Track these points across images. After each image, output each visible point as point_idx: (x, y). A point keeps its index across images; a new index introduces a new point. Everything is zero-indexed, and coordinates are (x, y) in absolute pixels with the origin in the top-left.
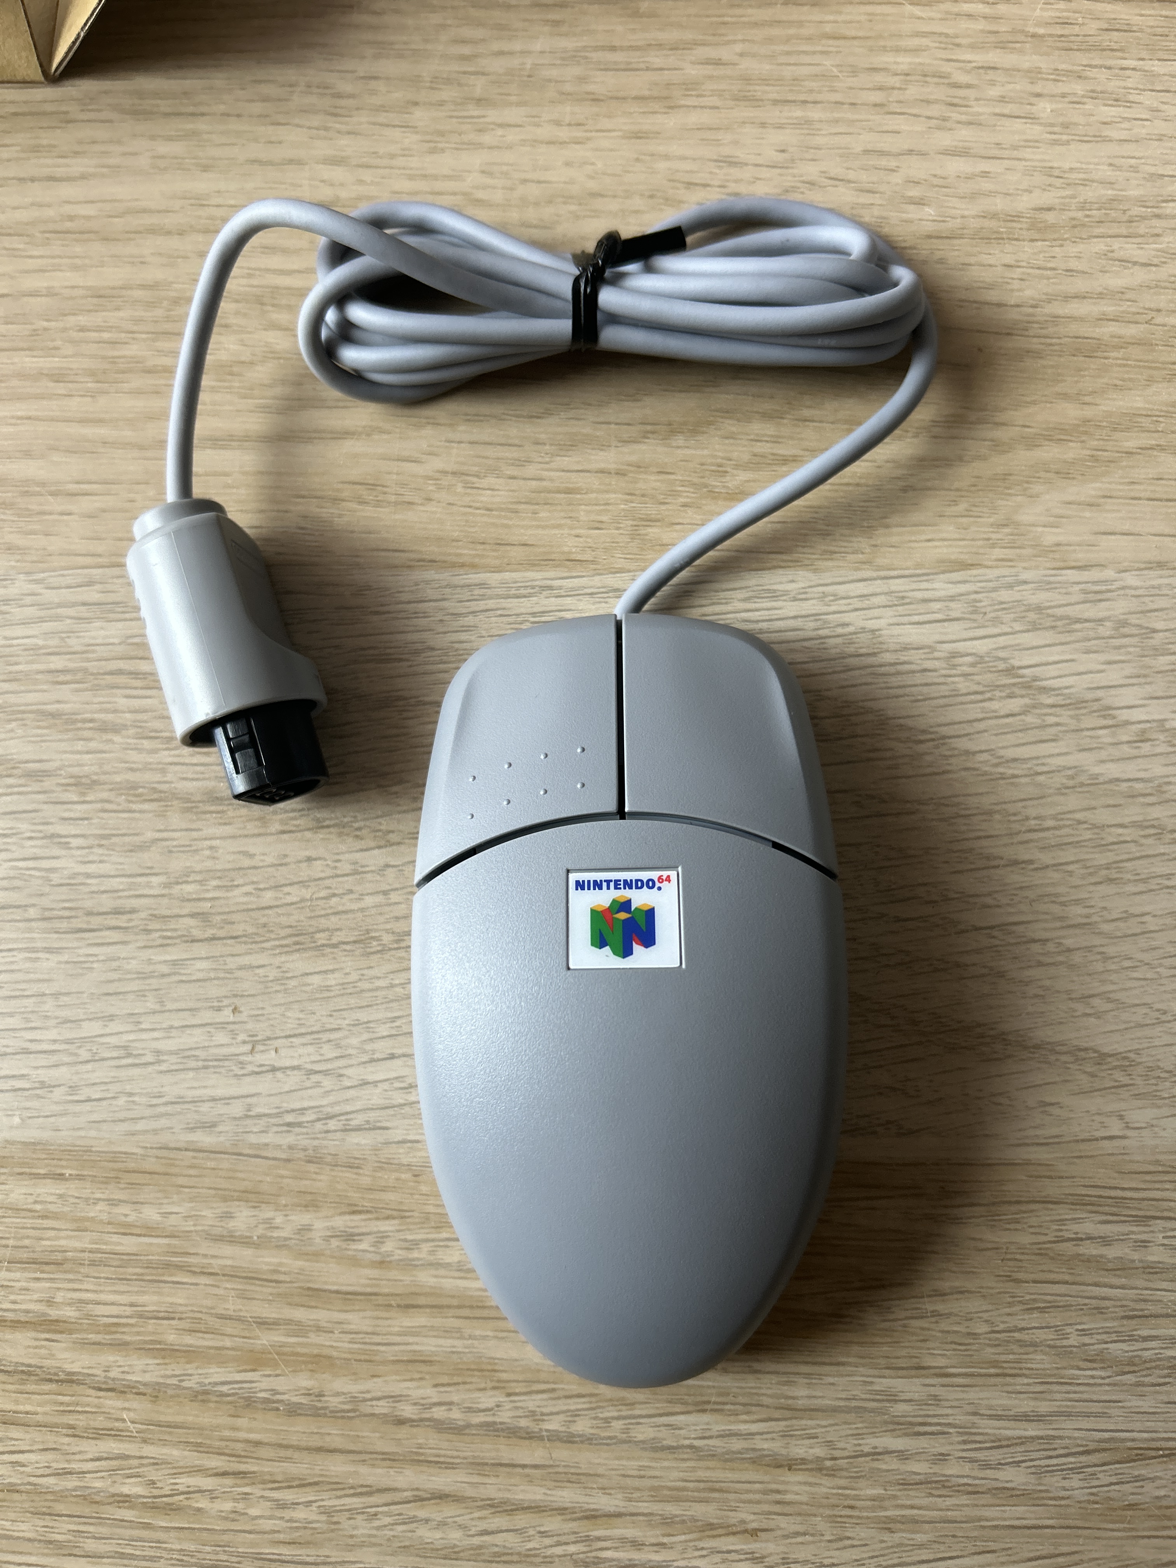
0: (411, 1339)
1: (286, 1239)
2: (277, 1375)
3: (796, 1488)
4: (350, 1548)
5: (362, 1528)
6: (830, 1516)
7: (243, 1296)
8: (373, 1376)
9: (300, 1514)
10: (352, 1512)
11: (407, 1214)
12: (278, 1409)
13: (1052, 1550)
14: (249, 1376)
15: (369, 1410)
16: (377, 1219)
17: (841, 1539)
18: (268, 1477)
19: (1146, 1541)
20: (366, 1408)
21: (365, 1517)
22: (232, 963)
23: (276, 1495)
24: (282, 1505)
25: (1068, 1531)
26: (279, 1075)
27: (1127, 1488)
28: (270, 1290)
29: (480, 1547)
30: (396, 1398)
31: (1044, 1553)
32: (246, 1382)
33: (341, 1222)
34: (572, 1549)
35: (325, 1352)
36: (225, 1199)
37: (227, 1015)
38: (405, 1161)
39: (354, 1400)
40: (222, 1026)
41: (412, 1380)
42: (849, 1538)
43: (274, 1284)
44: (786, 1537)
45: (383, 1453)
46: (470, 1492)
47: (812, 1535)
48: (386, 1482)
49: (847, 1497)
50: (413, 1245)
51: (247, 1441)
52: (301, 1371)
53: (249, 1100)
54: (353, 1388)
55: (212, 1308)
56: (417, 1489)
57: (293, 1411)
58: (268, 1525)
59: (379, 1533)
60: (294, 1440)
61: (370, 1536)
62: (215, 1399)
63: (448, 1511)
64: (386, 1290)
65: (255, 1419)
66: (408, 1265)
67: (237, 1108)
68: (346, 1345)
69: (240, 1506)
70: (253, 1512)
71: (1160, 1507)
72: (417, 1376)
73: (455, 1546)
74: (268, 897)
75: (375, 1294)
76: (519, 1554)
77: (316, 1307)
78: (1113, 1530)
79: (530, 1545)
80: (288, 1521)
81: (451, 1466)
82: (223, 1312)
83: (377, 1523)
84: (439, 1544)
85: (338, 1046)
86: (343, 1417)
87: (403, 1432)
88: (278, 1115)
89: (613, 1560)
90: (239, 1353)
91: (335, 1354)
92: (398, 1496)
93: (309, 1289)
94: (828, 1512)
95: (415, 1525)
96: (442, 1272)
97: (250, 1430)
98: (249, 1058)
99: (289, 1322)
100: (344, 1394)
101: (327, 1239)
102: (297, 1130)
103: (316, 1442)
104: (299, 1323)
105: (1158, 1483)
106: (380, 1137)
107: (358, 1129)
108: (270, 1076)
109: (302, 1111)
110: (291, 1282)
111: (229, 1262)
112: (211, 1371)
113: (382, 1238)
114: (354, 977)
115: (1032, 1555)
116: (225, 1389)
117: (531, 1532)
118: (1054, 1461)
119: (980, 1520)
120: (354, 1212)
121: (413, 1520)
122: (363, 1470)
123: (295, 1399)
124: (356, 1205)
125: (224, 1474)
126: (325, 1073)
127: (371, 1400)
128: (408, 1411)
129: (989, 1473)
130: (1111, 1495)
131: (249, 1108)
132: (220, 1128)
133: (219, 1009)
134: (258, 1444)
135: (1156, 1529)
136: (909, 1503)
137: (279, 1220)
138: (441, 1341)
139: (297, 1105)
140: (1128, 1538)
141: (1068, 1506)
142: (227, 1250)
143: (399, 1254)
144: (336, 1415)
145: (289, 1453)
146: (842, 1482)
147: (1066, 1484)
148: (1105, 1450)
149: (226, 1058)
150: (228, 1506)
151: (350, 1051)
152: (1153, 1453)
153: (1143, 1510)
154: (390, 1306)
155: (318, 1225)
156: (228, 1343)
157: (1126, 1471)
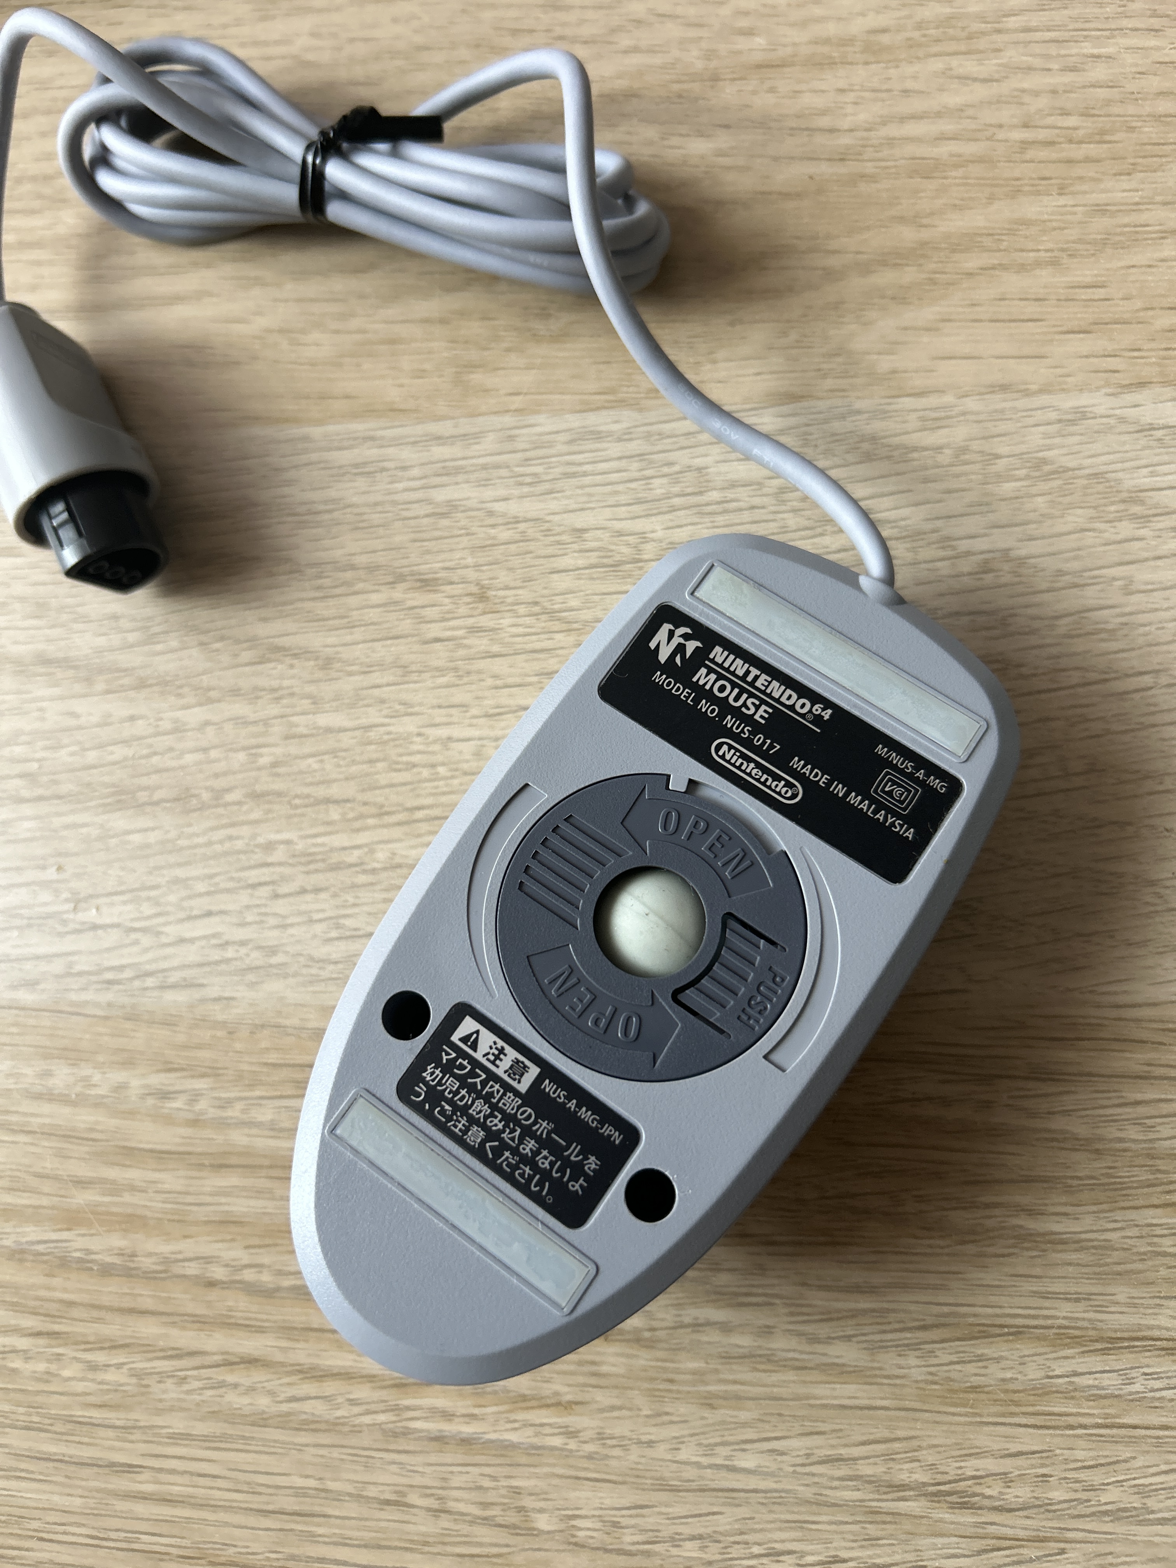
0: (223, 1200)
1: (103, 1097)
2: (92, 1235)
3: (612, 1359)
4: (159, 1412)
5: (171, 1392)
6: (649, 1390)
7: (62, 1155)
8: (185, 1237)
9: (111, 1376)
10: (162, 1376)
11: (221, 1072)
12: (92, 1269)
13: (886, 1434)
14: (65, 1235)
15: (181, 1271)
16: (193, 1077)
17: (659, 1415)
18: (80, 1339)
19: (992, 1428)
20: (177, 1269)
21: (174, 1380)
22: (57, 822)
23: (88, 1356)
24: (93, 1367)
25: (903, 1413)
26: (100, 932)
27: (970, 1368)
28: (86, 1149)
29: (288, 1414)
30: (208, 1260)
31: (878, 1436)
32: (61, 1241)
33: (157, 1080)
34: (382, 1418)
35: (139, 1212)
36: (46, 1057)
37: (51, 874)
38: (220, 1017)
39: (166, 1261)
40: (45, 884)
41: (222, 1241)
42: (667, 1414)
43: (91, 1143)
44: (602, 1410)
45: (195, 1316)
46: (279, 1357)
47: (630, 1409)
48: (195, 1345)
49: (665, 1370)
50: (227, 1104)
51: (62, 1301)
52: (115, 1231)
53: (71, 958)
54: (165, 1248)
55: (30, 1166)
56: (227, 1353)
57: (107, 1271)
58: (80, 1387)
59: (188, 1397)
60: (106, 1300)
61: (179, 1400)
62: (31, 1258)
63: (258, 1376)
64: (199, 1150)
65: (69, 1279)
66: (222, 1124)
67: (58, 967)
68: (160, 1205)
69: (53, 1367)
70: (66, 1373)
71: (1006, 1391)
72: (229, 1237)
73: (264, 1412)
74: (92, 756)
75: (189, 1153)
76: (327, 1422)
77: (130, 1166)
78: (954, 1414)
79: (339, 1413)
80: (99, 1383)
81: (261, 1330)
82: (41, 1171)
83: (186, 1387)
84: (247, 1410)
85: (158, 904)
86: (155, 1278)
87: (214, 1295)
88: (99, 972)
89: (421, 1431)
90: (55, 1212)
91: (148, 1214)
92: (208, 1360)
93: (124, 1147)
94: (646, 1385)
95: (224, 1390)
96: (254, 1131)
97: (65, 1290)
98: (71, 916)
99: (103, 1181)
100: (156, 1254)
101: (143, 1097)
102: (116, 987)
103: (127, 1303)
104: (114, 1182)
105: (1004, 1364)
106: (197, 994)
107: (173, 986)
108: (91, 933)
109: (121, 968)
110: (107, 1141)
111: (47, 1121)
112: (28, 1229)
113: (195, 1097)
114: (173, 834)
115: (865, 1438)
116: (40, 1248)
117: (340, 1400)
118: (889, 1336)
119: (808, 1398)
120: (170, 1070)
121: (222, 1384)
122: (174, 1332)
123: (109, 1259)
124: (171, 1063)
125: (39, 1334)
126: (143, 930)
127: (184, 1260)
128: (218, 1273)
129: (819, 1348)
130: (953, 1375)
131: (70, 965)
132: (42, 986)
133: (44, 868)
134: (71, 1304)
135: (1003, 1415)
136: (731, 1377)
137: (97, 1078)
138: (252, 1202)
139: (116, 963)
140: (971, 1424)
141: (903, 1386)
142: (46, 1108)
143: (212, 1113)
144: (150, 1277)
145: (102, 1314)
146: (660, 1354)
147: (901, 1361)
148: (944, 1325)
149: (49, 916)
150: (41, 1367)
151: (169, 908)
152: (998, 1331)
153: (987, 1393)
154: (203, 1165)
155: (135, 1083)
156: (45, 1201)
157: (967, 1349)
